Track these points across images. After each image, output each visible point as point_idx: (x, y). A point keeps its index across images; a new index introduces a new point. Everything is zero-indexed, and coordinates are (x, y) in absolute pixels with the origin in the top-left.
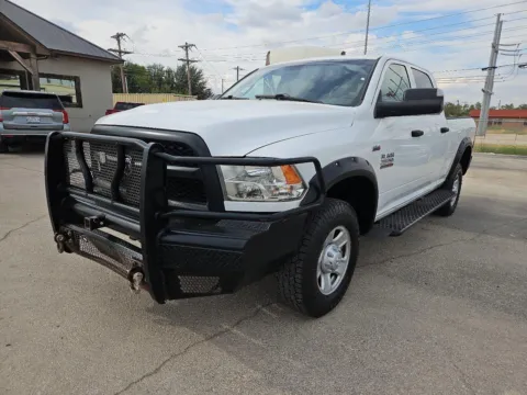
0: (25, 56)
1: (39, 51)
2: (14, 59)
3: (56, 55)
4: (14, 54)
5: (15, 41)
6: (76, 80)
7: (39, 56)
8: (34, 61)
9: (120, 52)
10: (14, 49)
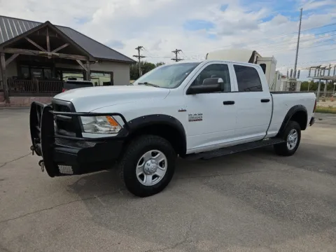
0: (84, 62)
1: (91, 59)
2: (78, 64)
3: (101, 61)
4: (79, 61)
5: (80, 55)
6: (111, 74)
7: (91, 62)
8: (88, 65)
9: (139, 57)
10: (79, 59)
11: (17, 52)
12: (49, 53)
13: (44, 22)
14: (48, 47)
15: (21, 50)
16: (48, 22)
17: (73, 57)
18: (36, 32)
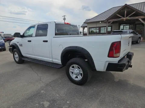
10: (140, 18)
11: (112, 21)
12: (125, 19)
13: (124, 5)
14: (125, 15)
15: (114, 20)
16: (126, 4)
17: (137, 18)
18: (121, 10)
